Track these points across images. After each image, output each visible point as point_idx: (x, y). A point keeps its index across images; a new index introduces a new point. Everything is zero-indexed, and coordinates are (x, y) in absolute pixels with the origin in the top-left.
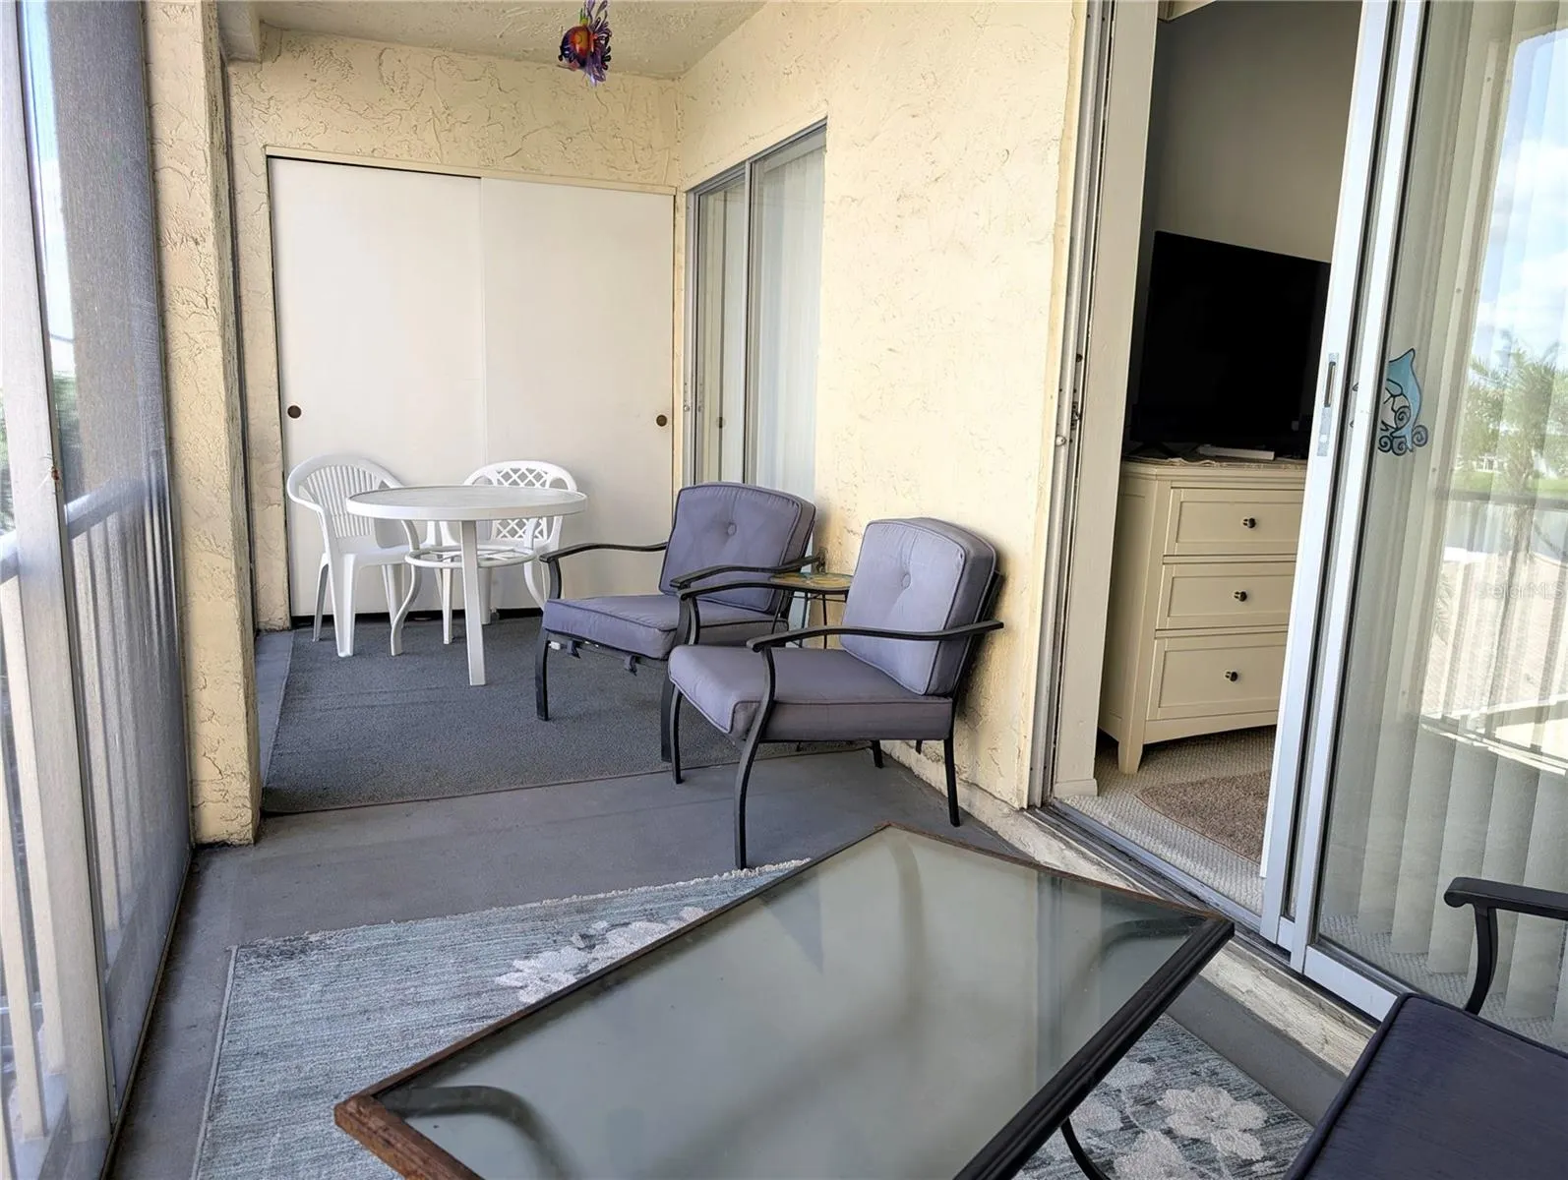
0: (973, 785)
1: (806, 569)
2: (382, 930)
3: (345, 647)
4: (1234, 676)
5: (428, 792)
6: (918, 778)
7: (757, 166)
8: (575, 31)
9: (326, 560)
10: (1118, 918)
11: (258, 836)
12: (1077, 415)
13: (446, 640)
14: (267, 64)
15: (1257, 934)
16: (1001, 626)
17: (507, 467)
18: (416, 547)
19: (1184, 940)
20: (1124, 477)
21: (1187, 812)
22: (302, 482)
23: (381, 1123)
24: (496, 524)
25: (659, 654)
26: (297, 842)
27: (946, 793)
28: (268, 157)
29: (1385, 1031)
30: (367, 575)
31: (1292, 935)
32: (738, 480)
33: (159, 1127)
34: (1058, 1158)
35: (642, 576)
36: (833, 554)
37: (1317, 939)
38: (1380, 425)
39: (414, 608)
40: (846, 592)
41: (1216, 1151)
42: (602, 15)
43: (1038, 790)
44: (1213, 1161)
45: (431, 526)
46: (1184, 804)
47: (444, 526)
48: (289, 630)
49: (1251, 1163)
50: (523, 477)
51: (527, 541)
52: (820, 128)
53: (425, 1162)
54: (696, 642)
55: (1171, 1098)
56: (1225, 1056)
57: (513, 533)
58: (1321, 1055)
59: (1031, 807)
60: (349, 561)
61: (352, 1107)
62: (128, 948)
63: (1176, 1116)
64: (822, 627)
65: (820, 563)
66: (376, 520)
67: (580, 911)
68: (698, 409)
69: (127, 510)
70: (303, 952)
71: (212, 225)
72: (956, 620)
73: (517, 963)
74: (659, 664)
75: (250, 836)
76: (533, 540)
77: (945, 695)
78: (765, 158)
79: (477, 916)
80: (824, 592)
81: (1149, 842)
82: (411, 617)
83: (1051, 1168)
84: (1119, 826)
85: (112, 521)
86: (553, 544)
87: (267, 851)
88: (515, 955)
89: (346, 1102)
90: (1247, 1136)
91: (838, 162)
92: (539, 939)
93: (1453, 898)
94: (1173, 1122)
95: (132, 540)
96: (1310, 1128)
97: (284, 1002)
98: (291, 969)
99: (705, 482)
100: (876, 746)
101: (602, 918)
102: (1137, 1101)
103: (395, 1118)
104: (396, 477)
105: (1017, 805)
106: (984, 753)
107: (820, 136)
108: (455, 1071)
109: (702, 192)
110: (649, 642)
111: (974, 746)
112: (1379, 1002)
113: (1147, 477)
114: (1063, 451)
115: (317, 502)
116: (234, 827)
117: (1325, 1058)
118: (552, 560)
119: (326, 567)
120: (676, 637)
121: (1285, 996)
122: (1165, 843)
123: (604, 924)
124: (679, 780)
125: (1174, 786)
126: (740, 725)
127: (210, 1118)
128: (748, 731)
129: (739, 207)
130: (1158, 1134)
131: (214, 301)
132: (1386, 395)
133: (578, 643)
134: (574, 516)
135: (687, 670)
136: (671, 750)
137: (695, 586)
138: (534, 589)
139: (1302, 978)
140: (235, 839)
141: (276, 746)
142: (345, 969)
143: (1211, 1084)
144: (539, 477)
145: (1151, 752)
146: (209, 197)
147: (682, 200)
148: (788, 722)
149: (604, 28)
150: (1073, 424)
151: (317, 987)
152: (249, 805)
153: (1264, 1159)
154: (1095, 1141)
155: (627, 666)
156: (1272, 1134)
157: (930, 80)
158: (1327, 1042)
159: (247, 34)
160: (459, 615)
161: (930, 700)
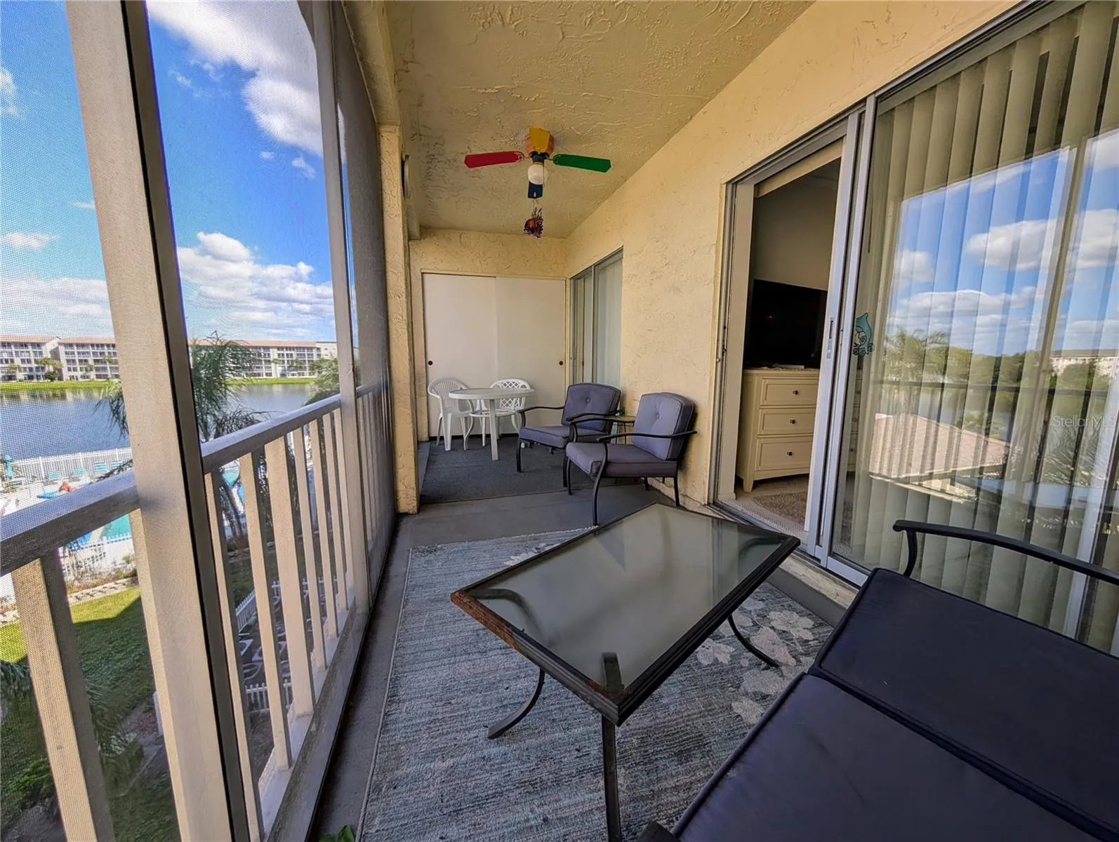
0: (685, 496)
1: (618, 414)
2: (463, 544)
3: (448, 448)
4: (790, 454)
5: (479, 496)
6: (663, 494)
7: (597, 267)
8: (530, 220)
9: (441, 415)
10: (749, 537)
11: (420, 509)
12: (724, 351)
13: (484, 445)
14: (422, 240)
15: (805, 553)
16: (696, 432)
17: (505, 381)
18: (473, 410)
19: (779, 545)
20: (744, 375)
21: (772, 506)
22: (433, 388)
23: (468, 600)
24: (501, 402)
25: (562, 447)
26: (433, 513)
27: (675, 500)
28: (422, 273)
29: (864, 591)
30: (456, 421)
31: (821, 552)
32: (590, 382)
33: (387, 610)
34: (727, 636)
35: (555, 419)
36: (628, 409)
37: (832, 554)
38: (853, 344)
39: (471, 434)
40: (633, 422)
41: (792, 635)
42: (540, 214)
43: (712, 497)
44: (792, 639)
45: (478, 401)
46: (772, 503)
47: (482, 401)
48: (429, 441)
49: (808, 641)
50: (511, 385)
51: (512, 408)
52: (621, 250)
53: (485, 614)
54: (576, 441)
55: (772, 615)
56: (793, 599)
57: (507, 405)
58: (835, 600)
59: (709, 504)
60: (450, 416)
61: (457, 594)
62: (375, 545)
63: (775, 622)
64: (624, 433)
65: (623, 412)
66: (459, 400)
67: (535, 539)
68: (575, 358)
69: (376, 390)
70: (435, 551)
71: (404, 291)
72: (678, 430)
73: (512, 557)
74: (562, 451)
75: (416, 511)
76: (514, 407)
77: (674, 460)
78: (599, 264)
79: (497, 540)
80: (625, 422)
81: (757, 517)
82: (471, 437)
83: (724, 640)
84: (745, 511)
85: (370, 394)
86: (521, 408)
87: (422, 516)
88: (511, 554)
89: (455, 593)
90: (806, 630)
91: (627, 263)
92: (520, 549)
93: (897, 528)
94: (773, 624)
95: (377, 401)
96: (833, 629)
97: (429, 568)
98: (431, 557)
99: (578, 383)
100: (646, 482)
101: (543, 542)
102: (758, 615)
103: (473, 599)
104: (466, 386)
105: (703, 503)
106: (689, 484)
107: (620, 254)
108: (495, 584)
109: (576, 278)
110: (559, 443)
111: (685, 481)
112: (861, 579)
113: (752, 375)
114: (719, 364)
115: (438, 394)
116: (411, 507)
117: (837, 602)
118: (522, 412)
119: (441, 419)
120: (568, 439)
121: (818, 576)
122: (764, 517)
123: (544, 544)
124: (570, 494)
125: (767, 497)
126: (594, 471)
127: (404, 608)
128: (597, 473)
129: (590, 284)
130: (768, 628)
131: (405, 318)
132: (855, 332)
133: (532, 443)
134: (529, 397)
135: (573, 451)
136: (566, 483)
137: (575, 420)
138: (515, 427)
139: (826, 569)
140: (411, 512)
141: (424, 481)
142: (450, 558)
143: (789, 610)
144: (516, 385)
145: (757, 484)
146: (404, 281)
147: (568, 282)
148: (612, 469)
149: (540, 219)
150: (723, 355)
151: (440, 563)
152: (415, 499)
153: (814, 640)
154: (742, 630)
155: (550, 451)
156: (816, 631)
157: (663, 227)
158: (838, 595)
159: (416, 230)
160: (488, 436)
161: (669, 462)
